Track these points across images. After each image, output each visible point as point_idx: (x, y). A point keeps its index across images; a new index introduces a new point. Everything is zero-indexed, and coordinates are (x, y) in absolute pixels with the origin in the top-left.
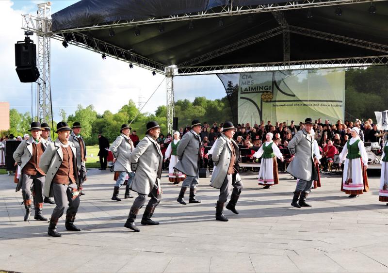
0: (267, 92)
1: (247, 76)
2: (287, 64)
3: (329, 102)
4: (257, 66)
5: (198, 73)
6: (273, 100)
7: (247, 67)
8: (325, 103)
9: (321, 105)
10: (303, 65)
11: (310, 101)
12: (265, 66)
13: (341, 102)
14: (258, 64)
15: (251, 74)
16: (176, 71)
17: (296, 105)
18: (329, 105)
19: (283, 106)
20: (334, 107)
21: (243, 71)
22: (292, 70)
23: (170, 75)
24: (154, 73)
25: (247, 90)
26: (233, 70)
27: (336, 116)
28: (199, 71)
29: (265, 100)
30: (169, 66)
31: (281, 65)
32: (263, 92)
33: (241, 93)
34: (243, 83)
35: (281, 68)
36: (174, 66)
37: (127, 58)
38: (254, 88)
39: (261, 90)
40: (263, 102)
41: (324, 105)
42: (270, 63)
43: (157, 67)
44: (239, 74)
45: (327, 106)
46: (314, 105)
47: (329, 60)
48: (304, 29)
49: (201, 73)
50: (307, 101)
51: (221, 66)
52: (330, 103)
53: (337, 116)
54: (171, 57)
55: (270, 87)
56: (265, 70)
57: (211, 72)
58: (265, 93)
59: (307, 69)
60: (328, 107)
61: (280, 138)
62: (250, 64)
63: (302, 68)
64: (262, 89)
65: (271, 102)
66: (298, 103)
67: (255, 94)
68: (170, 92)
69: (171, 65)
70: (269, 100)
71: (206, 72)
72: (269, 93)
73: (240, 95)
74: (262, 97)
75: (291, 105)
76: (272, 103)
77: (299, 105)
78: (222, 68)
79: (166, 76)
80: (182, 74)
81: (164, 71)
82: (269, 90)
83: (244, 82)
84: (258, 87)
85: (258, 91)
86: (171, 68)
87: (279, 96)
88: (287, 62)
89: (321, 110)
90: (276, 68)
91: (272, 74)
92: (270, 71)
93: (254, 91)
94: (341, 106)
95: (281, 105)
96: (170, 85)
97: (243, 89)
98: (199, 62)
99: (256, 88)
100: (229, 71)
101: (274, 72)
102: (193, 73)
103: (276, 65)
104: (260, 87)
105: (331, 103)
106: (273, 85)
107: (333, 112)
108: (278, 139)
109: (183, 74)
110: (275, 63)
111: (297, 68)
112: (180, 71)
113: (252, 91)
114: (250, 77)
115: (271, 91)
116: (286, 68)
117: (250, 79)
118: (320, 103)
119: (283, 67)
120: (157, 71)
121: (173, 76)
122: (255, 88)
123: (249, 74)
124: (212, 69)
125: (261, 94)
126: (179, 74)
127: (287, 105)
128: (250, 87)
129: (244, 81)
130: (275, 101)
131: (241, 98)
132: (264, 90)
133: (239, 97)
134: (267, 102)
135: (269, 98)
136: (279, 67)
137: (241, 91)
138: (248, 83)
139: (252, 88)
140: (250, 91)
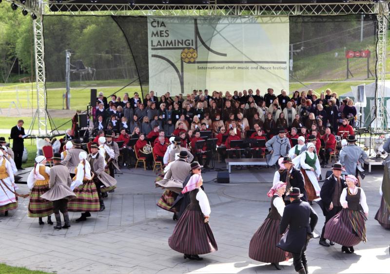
0: (189, 48)
1: (158, 22)
2: (213, 8)
4: (172, 8)
6: (197, 60)
8: (265, 65)
9: (261, 68)
11: (246, 62)
13: (285, 63)
14: (173, 5)
15: (164, 20)
17: (229, 68)
18: (270, 68)
19: (211, 69)
20: (276, 70)
25: (161, 45)
29: (187, 60)
32: (184, 49)
33: (152, 49)
38: (169, 42)
39: (180, 46)
40: (184, 63)
41: (264, 68)
42: (190, 5)
45: (267, 68)
46: (252, 68)
47: (268, 5)
49: (88, 13)
50: (241, 62)
51: (119, 5)
52: (271, 65)
55: (192, 41)
56: (183, 15)
57: (104, 13)
58: (186, 50)
60: (269, 70)
62: (161, 4)
64: (182, 44)
65: (194, 62)
66: (231, 65)
67: (173, 50)
70: (192, 60)
72: (191, 50)
73: (151, 52)
74: (183, 56)
75: (222, 68)
76: (196, 65)
77: (232, 68)
78: (120, 8)
82: (191, 46)
83: (155, 33)
84: (175, 41)
85: (177, 46)
88: (212, 5)
91: (193, 21)
92: (191, 17)
93: (171, 46)
94: (285, 69)
95: (208, 68)
99: (173, 42)
100: (131, 13)
103: (198, 8)
104: (178, 42)
105: (273, 65)
106: (196, 38)
113: (168, 46)
114: (163, 24)
115: (194, 47)
117: (162, 28)
118: (259, 65)
119: (207, 11)
121: (43, 16)
122: (171, 42)
123: (161, 20)
124: (105, 8)
125: (181, 51)
127: (217, 68)
129: (155, 30)
130: (200, 62)
131: (154, 56)
132: (184, 46)
133: (150, 55)
134: (190, 62)
135: (192, 57)
137: (152, 46)
138: (161, 34)
139: (167, 42)
140: (165, 47)
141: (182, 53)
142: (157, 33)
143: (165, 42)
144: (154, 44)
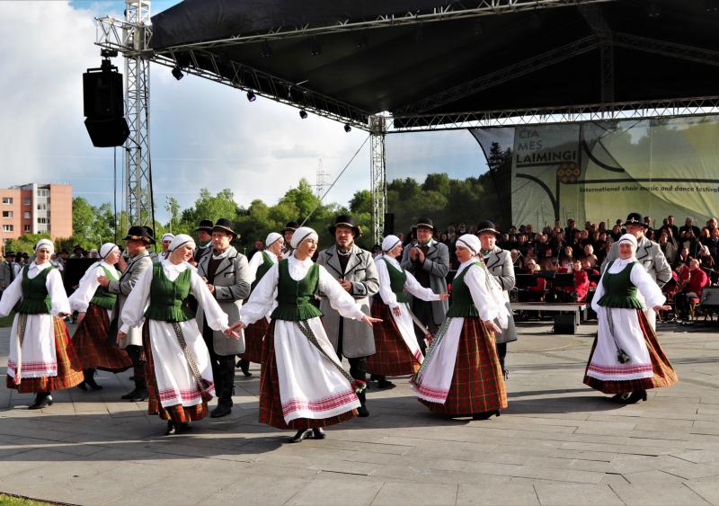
0: (569, 163)
1: (529, 132)
2: (608, 109)
3: (692, 183)
4: (550, 112)
5: (433, 127)
6: (579, 179)
7: (529, 114)
8: (684, 185)
9: (677, 189)
10: (640, 111)
11: (654, 180)
12: (563, 112)
13: (717, 181)
14: (551, 108)
15: (538, 129)
16: (390, 124)
17: (627, 188)
18: (692, 189)
19: (600, 190)
20: (702, 193)
21: (522, 123)
22: (619, 120)
23: (378, 131)
24: (347, 129)
25: (529, 160)
26: (502, 121)
27: (705, 210)
28: (435, 123)
29: (565, 180)
30: (377, 114)
31: (595, 110)
32: (561, 163)
33: (518, 166)
34: (520, 145)
35: (597, 116)
36: (387, 114)
37: (297, 98)
38: (542, 155)
39: (557, 160)
40: (561, 184)
41: (682, 189)
42: (576, 107)
43: (354, 116)
44: (514, 128)
45: (688, 190)
46: (663, 189)
47: (693, 99)
48: (642, 38)
49: (439, 127)
50: (647, 180)
51: (478, 113)
52: (692, 185)
53: (708, 209)
54: (380, 96)
55: (574, 154)
56: (564, 120)
57: (459, 124)
58: (565, 166)
59: (647, 118)
60: (691, 192)
61: (594, 253)
62: (533, 109)
63: (637, 116)
64: (559, 157)
65: (576, 182)
66: (630, 185)
67: (546, 167)
68: (379, 164)
69: (379, 112)
70: (573, 179)
71: (449, 126)
72: (572, 166)
73: (515, 171)
74: (559, 173)
75: (616, 189)
76: (578, 186)
77: (631, 189)
78: (479, 118)
79: (372, 133)
80: (401, 129)
81: (367, 123)
82: (571, 160)
83: (523, 145)
84: (550, 154)
85: (552, 161)
86: (381, 118)
87: (592, 172)
88: (608, 105)
89: (675, 198)
90: (586, 117)
91: (578, 127)
92: (575, 123)
93: (544, 161)
94: (715, 191)
95: (596, 190)
96: (379, 150)
97: (521, 159)
98: (436, 106)
99: (547, 155)
100: (493, 122)
101: (581, 123)
102: (424, 128)
103: (587, 111)
104: (554, 154)
105: (697, 184)
106: (580, 150)
107: (700, 203)
108: (590, 255)
109: (405, 129)
110: (585, 106)
111: (629, 116)
112: (397, 124)
113: (539, 162)
114: (535, 134)
115: (576, 161)
116: (607, 116)
117: (534, 139)
118: (675, 185)
119: (599, 114)
120: (354, 125)
121: (383, 133)
122: (545, 156)
123: (532, 129)
124: (461, 120)
125: (556, 167)
126: (396, 130)
127: (608, 190)
128: (534, 155)
129: (523, 142)
130: (584, 182)
131: (518, 175)
132: (562, 160)
133: (513, 175)
134: (569, 182)
135: (572, 175)
136: (593, 114)
137: (518, 162)
138: (531, 145)
139: (539, 155)
140: (536, 162)
141: (558, 171)
142: (526, 145)
143: (536, 157)
144: (520, 160)
